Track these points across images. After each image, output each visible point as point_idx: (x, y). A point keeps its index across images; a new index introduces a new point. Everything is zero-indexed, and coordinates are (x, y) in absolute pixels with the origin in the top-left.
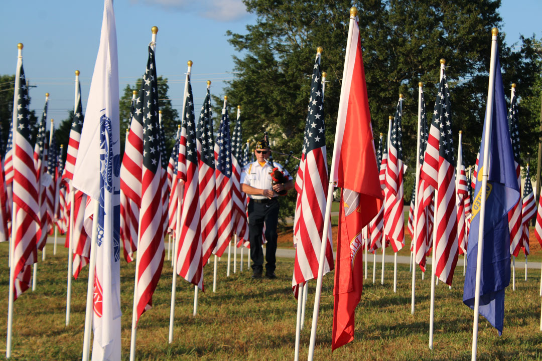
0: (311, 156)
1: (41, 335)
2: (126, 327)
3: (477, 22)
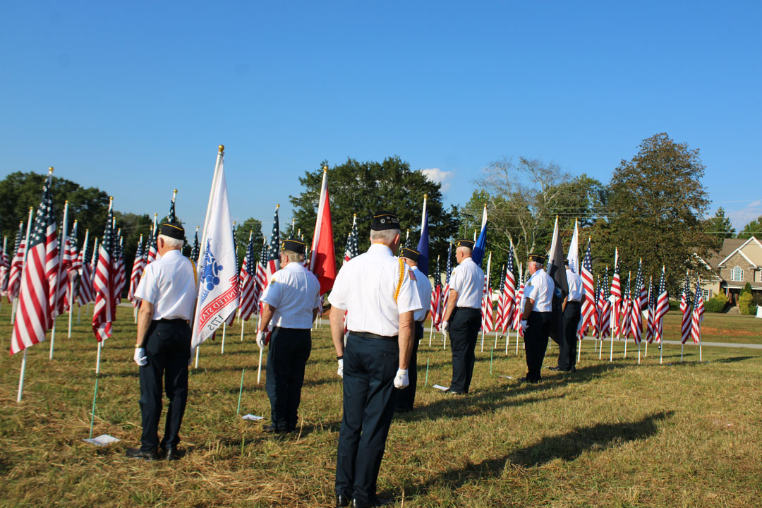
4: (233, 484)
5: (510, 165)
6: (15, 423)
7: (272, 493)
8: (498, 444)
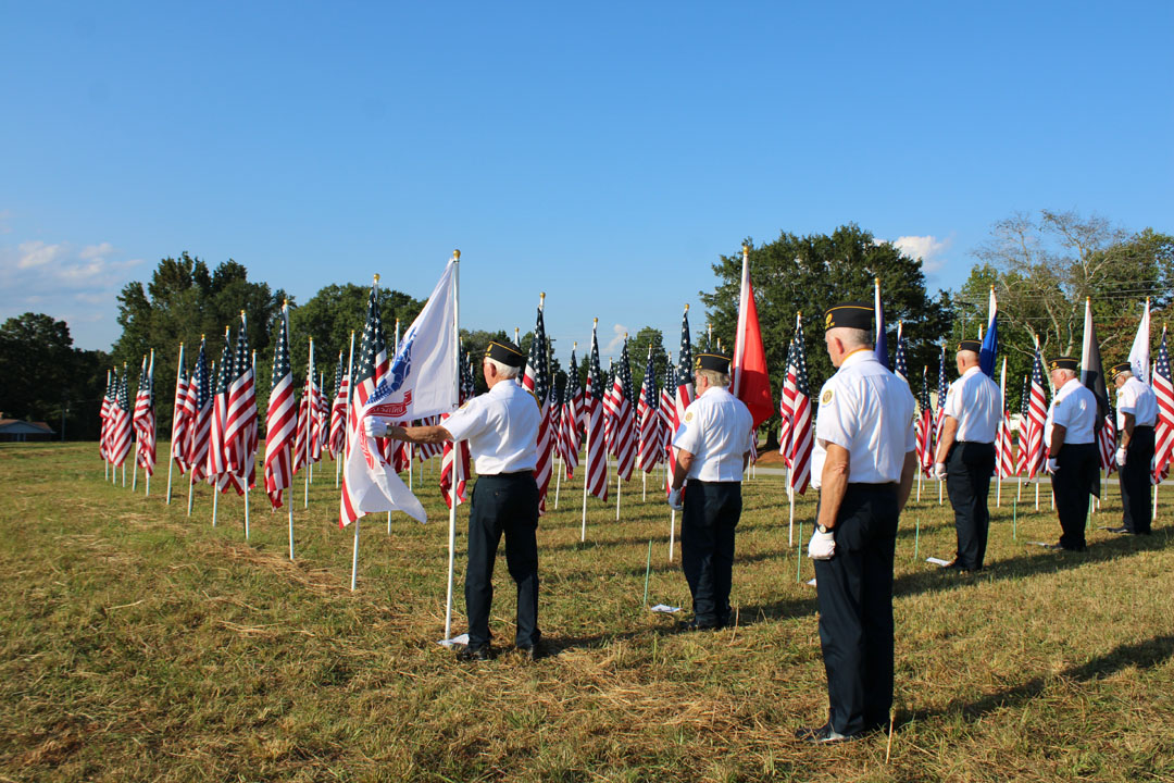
4: (643, 702)
5: (1027, 224)
6: (350, 618)
7: (699, 715)
8: (1033, 645)
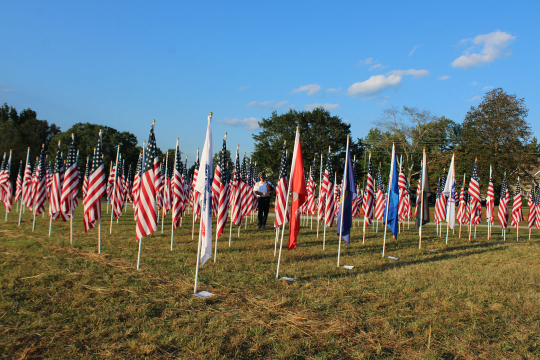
0: (282, 180)
1: (183, 243)
2: (214, 241)
3: (342, 132)
5: (397, 112)
